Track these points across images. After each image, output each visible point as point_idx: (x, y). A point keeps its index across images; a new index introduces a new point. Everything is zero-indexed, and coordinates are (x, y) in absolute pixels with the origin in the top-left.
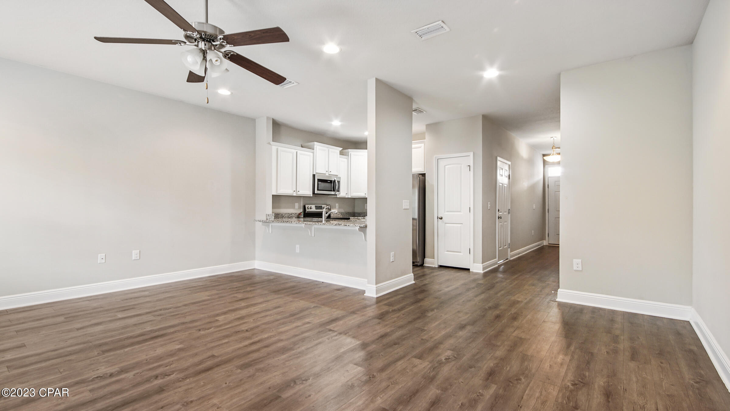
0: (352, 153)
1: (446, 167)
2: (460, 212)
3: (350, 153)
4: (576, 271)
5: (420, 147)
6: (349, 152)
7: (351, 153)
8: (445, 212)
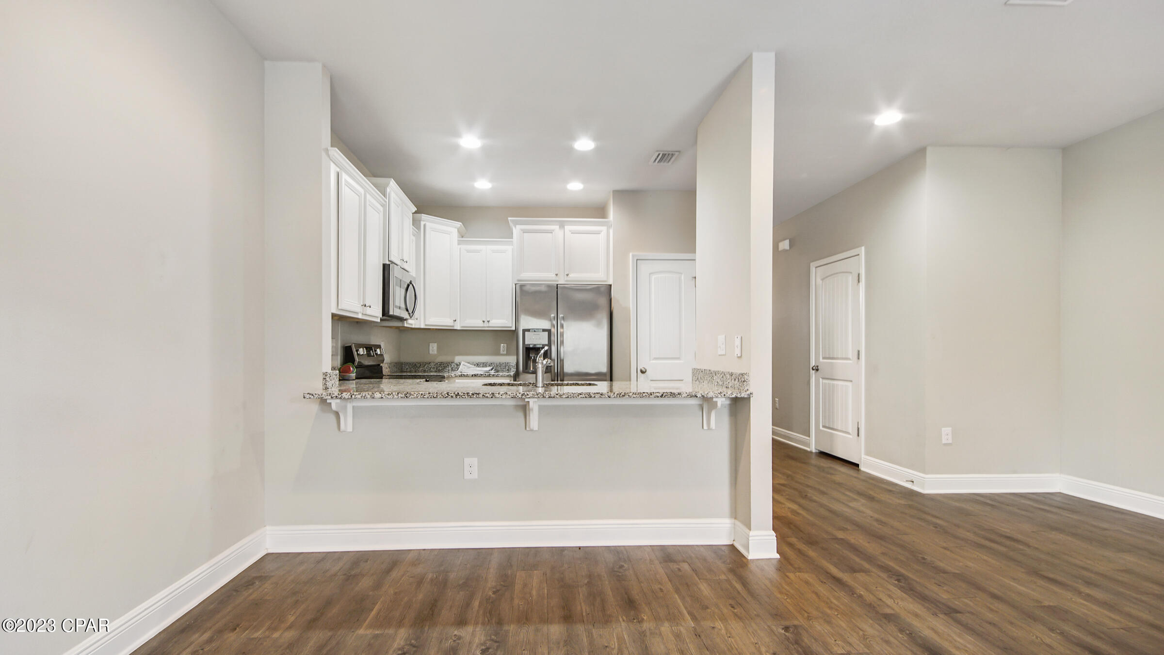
0: (428, 225)
1: (653, 277)
2: (678, 358)
3: (422, 223)
4: (945, 444)
5: (598, 233)
6: (420, 221)
7: (425, 223)
8: (650, 360)
